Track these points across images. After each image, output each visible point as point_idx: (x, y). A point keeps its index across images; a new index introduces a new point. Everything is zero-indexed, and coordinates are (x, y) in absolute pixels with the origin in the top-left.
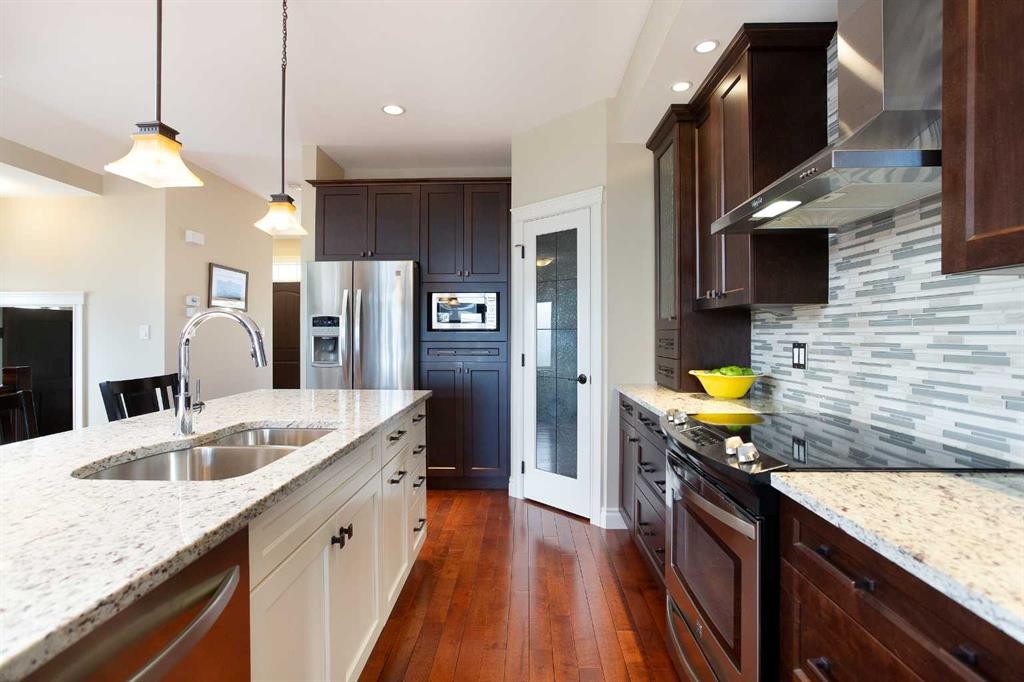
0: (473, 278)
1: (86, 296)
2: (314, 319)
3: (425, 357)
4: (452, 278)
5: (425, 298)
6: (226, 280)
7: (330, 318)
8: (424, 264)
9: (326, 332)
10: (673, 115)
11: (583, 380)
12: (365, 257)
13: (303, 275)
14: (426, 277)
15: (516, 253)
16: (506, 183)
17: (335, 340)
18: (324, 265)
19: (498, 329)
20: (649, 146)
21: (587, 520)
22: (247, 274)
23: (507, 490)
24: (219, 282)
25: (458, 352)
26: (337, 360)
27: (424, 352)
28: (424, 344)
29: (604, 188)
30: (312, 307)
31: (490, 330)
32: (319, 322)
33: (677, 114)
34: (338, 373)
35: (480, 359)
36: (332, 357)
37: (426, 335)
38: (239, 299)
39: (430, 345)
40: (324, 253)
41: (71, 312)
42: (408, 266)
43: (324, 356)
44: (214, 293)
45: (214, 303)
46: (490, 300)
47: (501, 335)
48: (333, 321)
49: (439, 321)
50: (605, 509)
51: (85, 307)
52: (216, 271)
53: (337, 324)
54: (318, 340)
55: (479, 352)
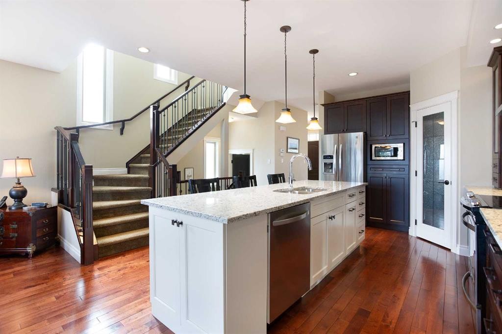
0: (391, 137)
1: (253, 150)
2: (324, 156)
3: (369, 171)
4: (381, 138)
5: (369, 147)
6: (292, 142)
7: (330, 156)
8: (368, 132)
9: (328, 161)
10: (496, 52)
11: (447, 183)
12: (344, 132)
13: (320, 138)
14: (369, 138)
15: (412, 125)
16: (408, 93)
17: (332, 164)
18: (328, 136)
19: (404, 160)
20: (489, 65)
21: (449, 250)
22: (299, 140)
23: (408, 232)
24: (290, 144)
25: (384, 169)
26: (332, 172)
27: (369, 169)
28: (368, 166)
29: (458, 91)
30: (323, 152)
31: (400, 160)
32: (325, 157)
33: (498, 52)
34: (333, 176)
35: (395, 172)
36: (331, 170)
37: (369, 162)
38: (296, 149)
39: (371, 166)
40: (328, 130)
41: (249, 155)
42: (361, 134)
43: (328, 170)
44: (289, 147)
45: (289, 151)
46: (400, 146)
47: (406, 162)
48: (331, 157)
49: (375, 156)
50: (459, 245)
51: (253, 153)
52: (289, 139)
53: (333, 158)
54: (325, 164)
55: (394, 170)
